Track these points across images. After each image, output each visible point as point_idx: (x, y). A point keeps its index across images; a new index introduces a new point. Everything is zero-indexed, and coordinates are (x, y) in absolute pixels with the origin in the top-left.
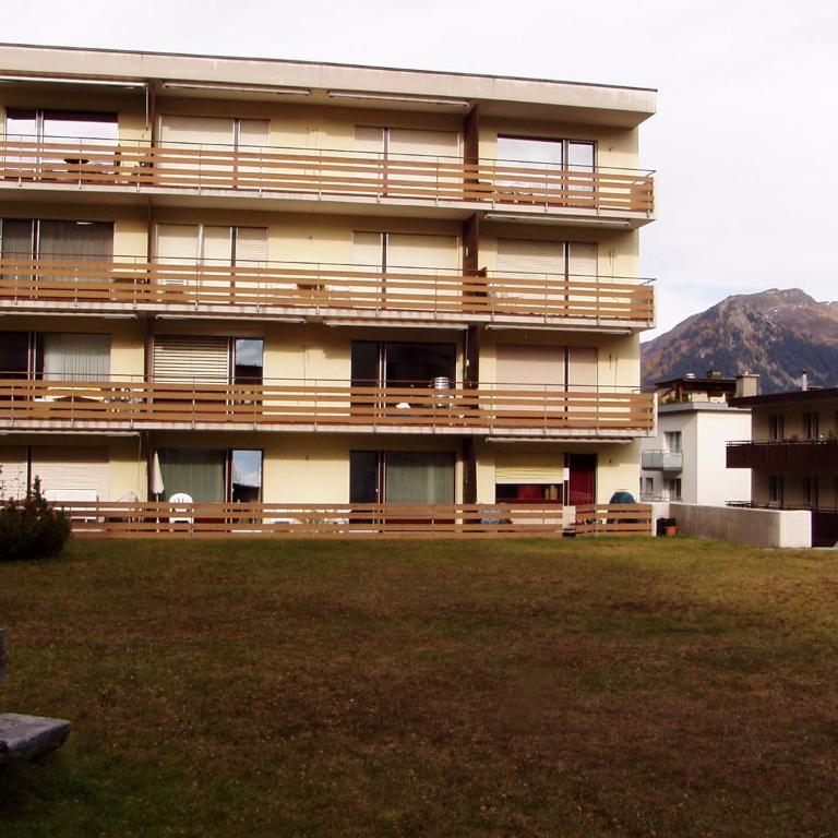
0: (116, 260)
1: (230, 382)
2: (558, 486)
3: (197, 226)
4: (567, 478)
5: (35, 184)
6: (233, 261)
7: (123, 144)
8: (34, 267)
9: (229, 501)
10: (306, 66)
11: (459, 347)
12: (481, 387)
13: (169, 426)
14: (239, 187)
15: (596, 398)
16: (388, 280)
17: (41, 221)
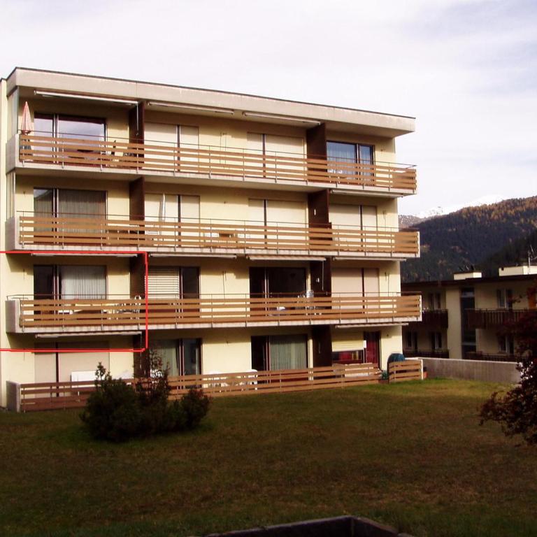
0: (110, 218)
1: (181, 298)
2: (360, 352)
3: (162, 195)
4: (366, 347)
5: (55, 165)
6: (179, 218)
7: (118, 141)
8: (56, 223)
9: (182, 374)
10: (233, 95)
11: (309, 271)
12: (333, 296)
13: (161, 327)
14: (181, 170)
15: (378, 299)
16: (268, 231)
17: (60, 190)
